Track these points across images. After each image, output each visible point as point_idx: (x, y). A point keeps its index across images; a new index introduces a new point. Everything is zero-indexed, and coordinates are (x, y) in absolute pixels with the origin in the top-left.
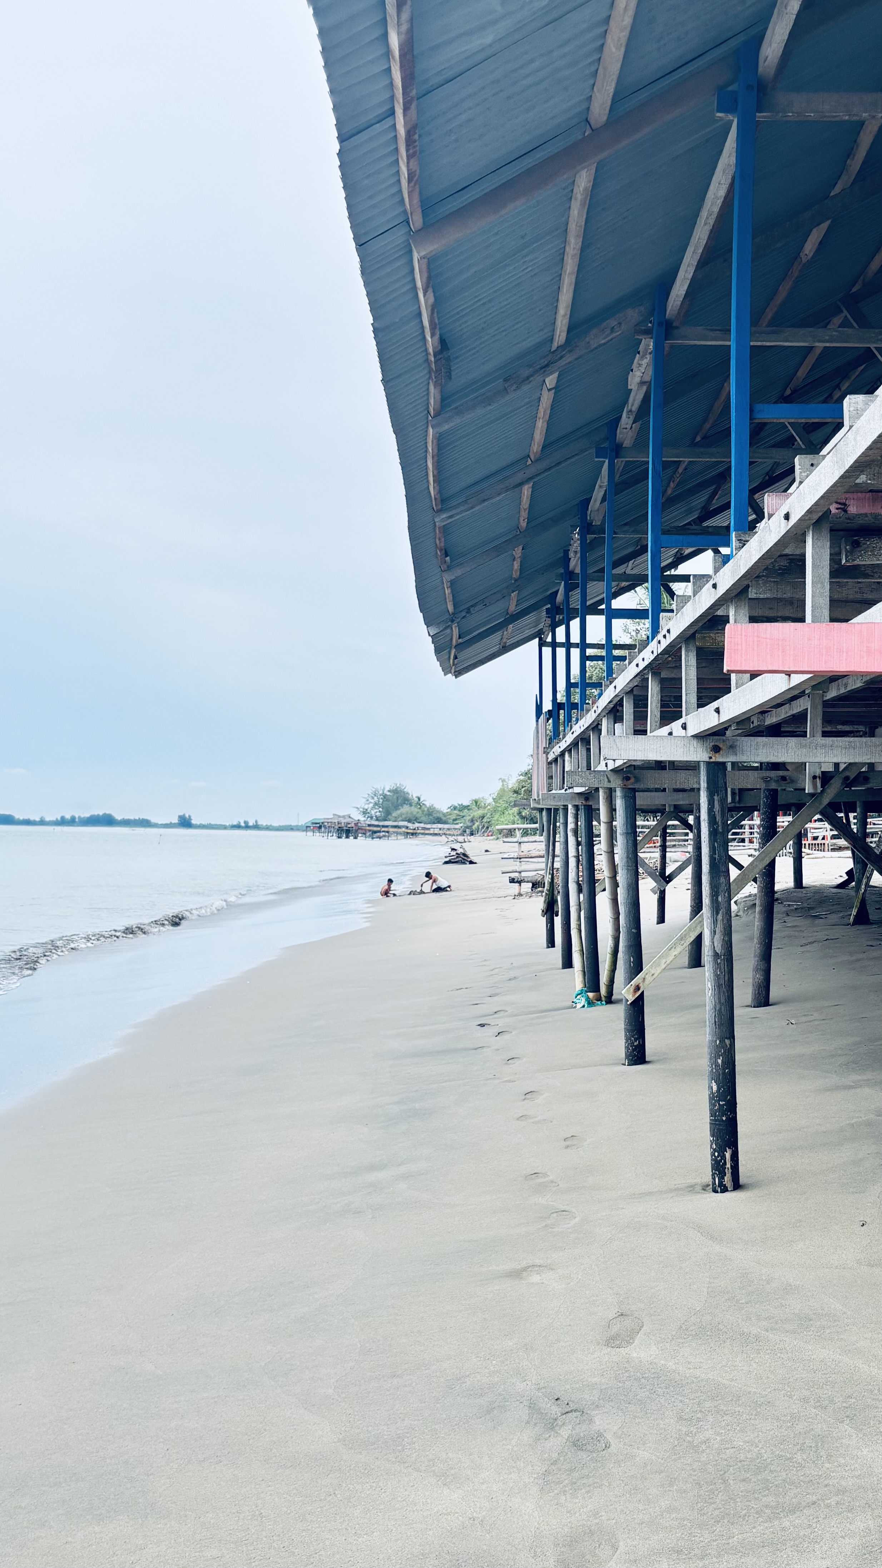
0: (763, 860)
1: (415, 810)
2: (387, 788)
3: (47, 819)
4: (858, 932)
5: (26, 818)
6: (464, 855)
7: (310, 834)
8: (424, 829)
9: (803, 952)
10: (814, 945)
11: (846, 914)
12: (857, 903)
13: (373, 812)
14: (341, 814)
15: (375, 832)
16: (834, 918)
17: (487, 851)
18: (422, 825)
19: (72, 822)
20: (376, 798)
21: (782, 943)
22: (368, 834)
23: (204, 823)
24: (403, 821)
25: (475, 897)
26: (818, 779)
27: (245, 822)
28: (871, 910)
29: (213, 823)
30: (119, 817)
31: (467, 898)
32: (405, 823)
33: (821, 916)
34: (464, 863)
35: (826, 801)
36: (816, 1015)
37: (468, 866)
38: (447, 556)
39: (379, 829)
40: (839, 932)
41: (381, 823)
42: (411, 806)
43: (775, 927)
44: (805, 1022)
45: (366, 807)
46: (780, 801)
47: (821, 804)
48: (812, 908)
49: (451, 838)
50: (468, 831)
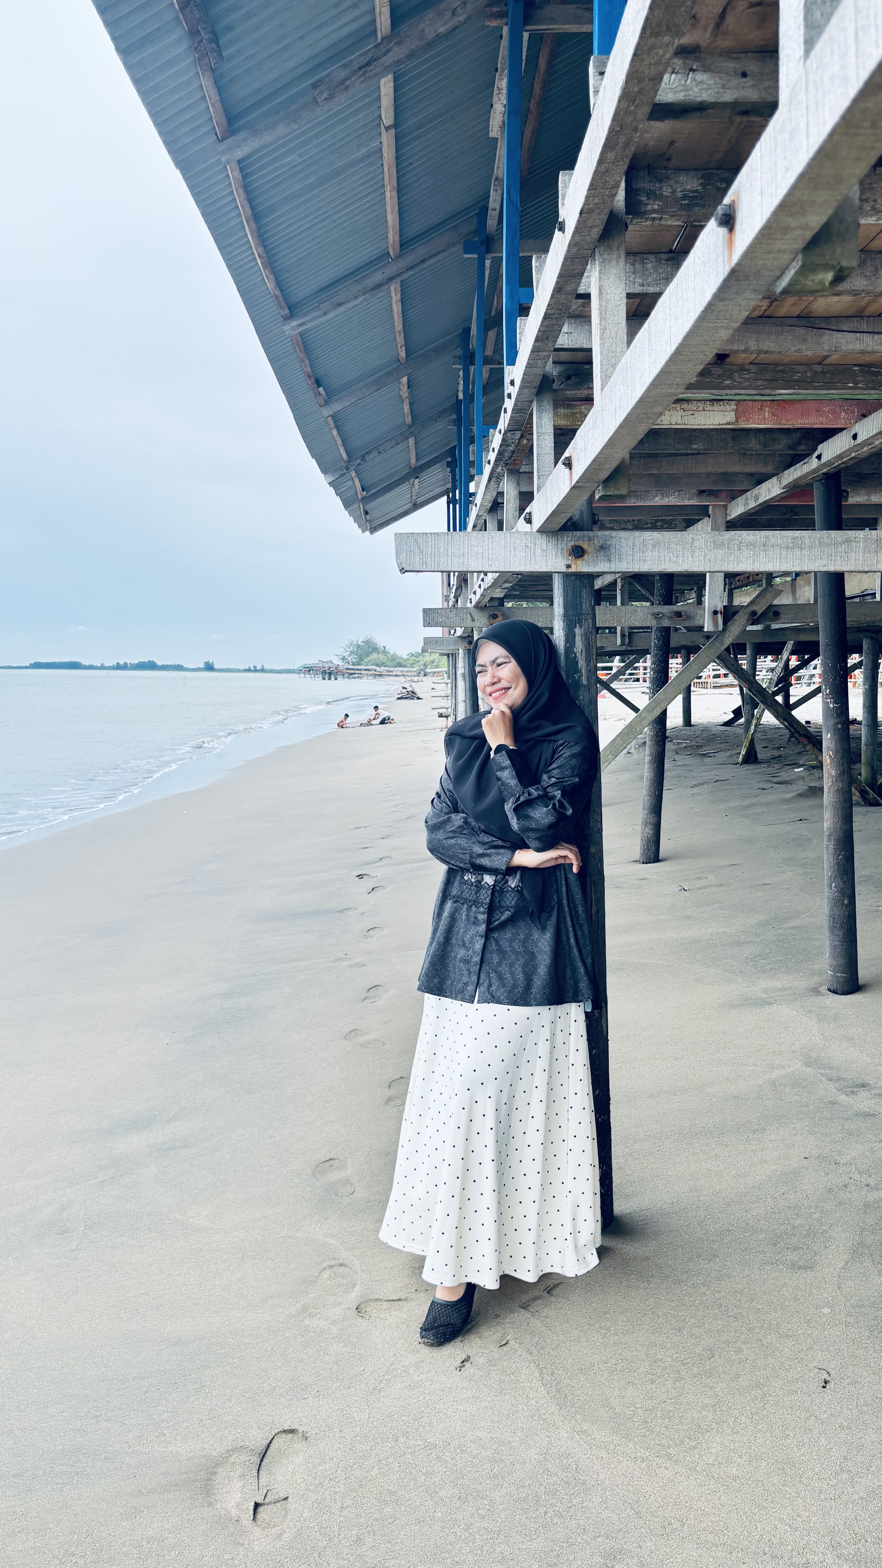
0: (653, 710)
1: (381, 657)
2: (361, 640)
3: (106, 665)
4: (748, 772)
5: (90, 664)
6: (413, 692)
7: (302, 675)
8: (388, 671)
9: (693, 795)
10: (704, 786)
11: (734, 752)
12: (746, 743)
13: (349, 659)
14: (325, 660)
15: (352, 674)
16: (722, 756)
17: (433, 689)
18: (387, 668)
19: (125, 667)
20: (352, 648)
21: (672, 783)
22: (346, 675)
23: (223, 667)
24: (372, 665)
25: (410, 729)
26: (719, 615)
27: (255, 667)
28: (758, 748)
29: (230, 667)
30: (160, 663)
31: (405, 729)
32: (374, 667)
33: (709, 755)
34: (413, 699)
35: (728, 640)
36: (711, 878)
37: (416, 701)
38: (319, 386)
39: (353, 672)
40: (729, 772)
41: (355, 667)
42: (379, 653)
43: (667, 766)
44: (700, 889)
45: (344, 655)
46: (673, 644)
47: (722, 643)
48: (701, 747)
49: (408, 679)
50: (422, 673)
